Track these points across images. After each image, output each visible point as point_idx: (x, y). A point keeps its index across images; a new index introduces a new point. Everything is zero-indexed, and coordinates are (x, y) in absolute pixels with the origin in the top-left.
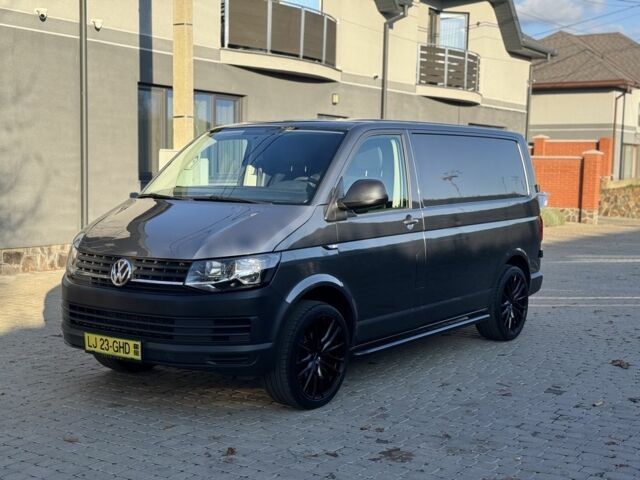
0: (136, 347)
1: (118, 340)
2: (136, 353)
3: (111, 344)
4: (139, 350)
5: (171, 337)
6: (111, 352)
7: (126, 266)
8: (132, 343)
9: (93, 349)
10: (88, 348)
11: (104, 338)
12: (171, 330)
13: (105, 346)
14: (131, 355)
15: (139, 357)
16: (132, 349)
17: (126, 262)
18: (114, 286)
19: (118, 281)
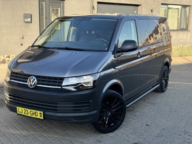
0: (41, 114)
1: (32, 111)
2: (41, 116)
3: (29, 112)
4: (42, 115)
5: (56, 110)
6: (29, 115)
7: (34, 79)
8: (39, 112)
9: (21, 113)
10: (18, 113)
11: (26, 109)
12: (57, 107)
13: (26, 112)
14: (39, 117)
15: (42, 118)
16: (39, 115)
17: (34, 77)
18: (29, 88)
19: (31, 86)
